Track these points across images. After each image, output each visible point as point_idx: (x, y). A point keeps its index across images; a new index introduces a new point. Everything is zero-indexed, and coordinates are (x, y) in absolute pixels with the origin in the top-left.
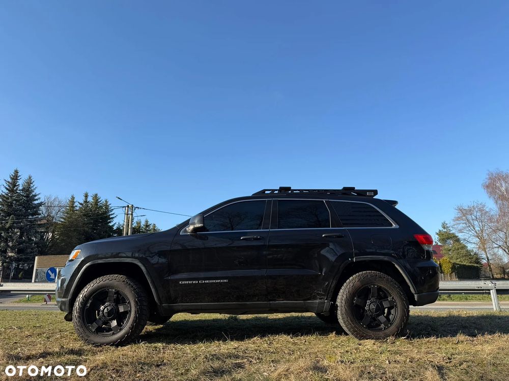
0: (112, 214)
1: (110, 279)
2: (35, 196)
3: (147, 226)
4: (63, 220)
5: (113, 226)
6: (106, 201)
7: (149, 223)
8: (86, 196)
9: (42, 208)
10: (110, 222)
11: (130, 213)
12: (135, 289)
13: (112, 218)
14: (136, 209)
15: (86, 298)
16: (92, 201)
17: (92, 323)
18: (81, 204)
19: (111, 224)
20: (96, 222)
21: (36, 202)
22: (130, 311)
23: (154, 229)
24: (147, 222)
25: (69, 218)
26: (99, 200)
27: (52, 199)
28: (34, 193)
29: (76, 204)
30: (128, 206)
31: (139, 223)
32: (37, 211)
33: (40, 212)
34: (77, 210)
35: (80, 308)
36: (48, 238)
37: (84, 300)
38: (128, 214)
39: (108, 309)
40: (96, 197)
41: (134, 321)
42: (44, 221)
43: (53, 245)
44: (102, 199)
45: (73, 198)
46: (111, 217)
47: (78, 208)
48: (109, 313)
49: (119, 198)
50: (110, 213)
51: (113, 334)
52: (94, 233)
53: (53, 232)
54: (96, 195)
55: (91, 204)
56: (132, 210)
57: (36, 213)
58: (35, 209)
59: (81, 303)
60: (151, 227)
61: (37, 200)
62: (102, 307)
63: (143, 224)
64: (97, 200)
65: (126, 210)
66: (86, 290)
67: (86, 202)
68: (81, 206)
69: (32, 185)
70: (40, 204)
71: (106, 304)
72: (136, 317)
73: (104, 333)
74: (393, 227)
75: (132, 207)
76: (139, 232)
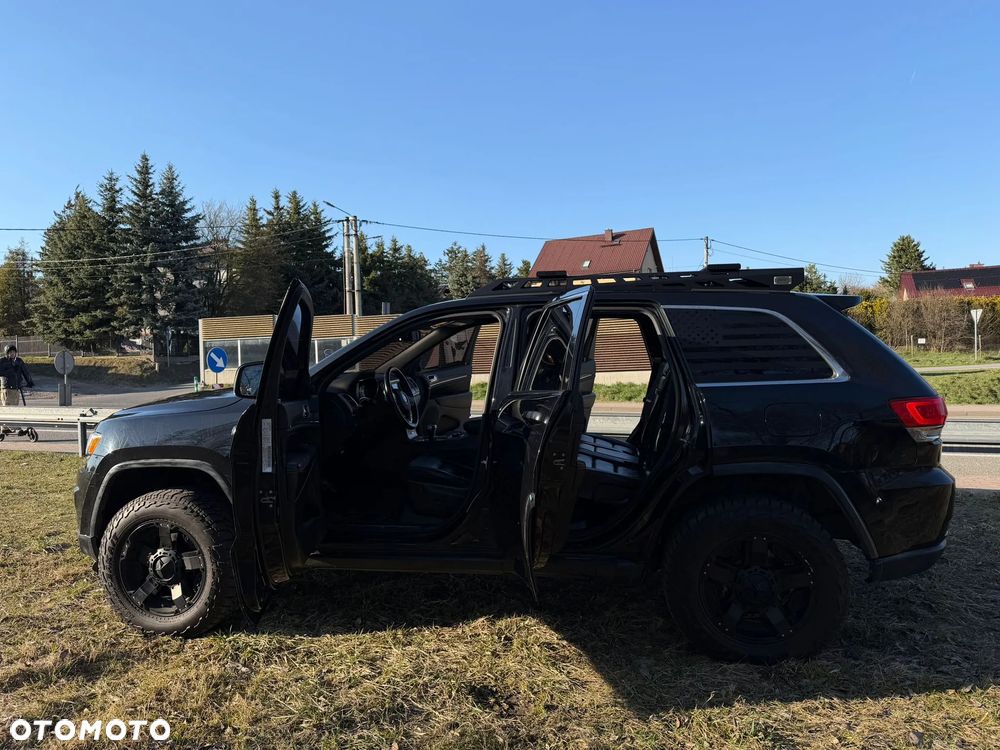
0: (328, 231)
1: (158, 504)
2: (184, 203)
3: (396, 250)
4: (241, 246)
5: (333, 252)
6: (315, 205)
7: (399, 245)
8: (277, 197)
9: (201, 224)
10: (327, 246)
11: (352, 232)
12: (209, 526)
13: (330, 238)
14: (364, 224)
15: (117, 539)
16: (290, 205)
17: (135, 589)
18: (270, 213)
19: (329, 250)
20: (301, 248)
21: (188, 215)
22: (205, 570)
23: (410, 256)
24: (395, 241)
25: (251, 242)
26: (301, 204)
27: (216, 208)
28: (181, 199)
29: (261, 214)
30: (348, 220)
31: (380, 246)
32: (192, 233)
33: (199, 234)
34: (264, 226)
35: (110, 560)
36: (220, 280)
37: (114, 545)
38: (348, 236)
39: (162, 564)
40: (294, 198)
41: (213, 592)
42: (208, 250)
43: (230, 295)
44: (307, 202)
45: (254, 202)
46: (327, 235)
47: (264, 222)
48: (166, 571)
49: (329, 204)
50: (326, 228)
51: (177, 613)
52: (302, 268)
53: (228, 269)
54: (295, 193)
55: (288, 212)
56: (356, 226)
57: (193, 236)
58: (189, 230)
59: (110, 549)
60: (404, 252)
61: (189, 210)
62: (152, 557)
63: (387, 246)
64: (298, 203)
65: (345, 228)
66: (116, 523)
67: (277, 208)
68: (271, 217)
69: (176, 183)
70: (196, 219)
71: (159, 551)
72: (215, 583)
73: (159, 610)
74: (832, 380)
75: (355, 221)
76: (383, 262)
